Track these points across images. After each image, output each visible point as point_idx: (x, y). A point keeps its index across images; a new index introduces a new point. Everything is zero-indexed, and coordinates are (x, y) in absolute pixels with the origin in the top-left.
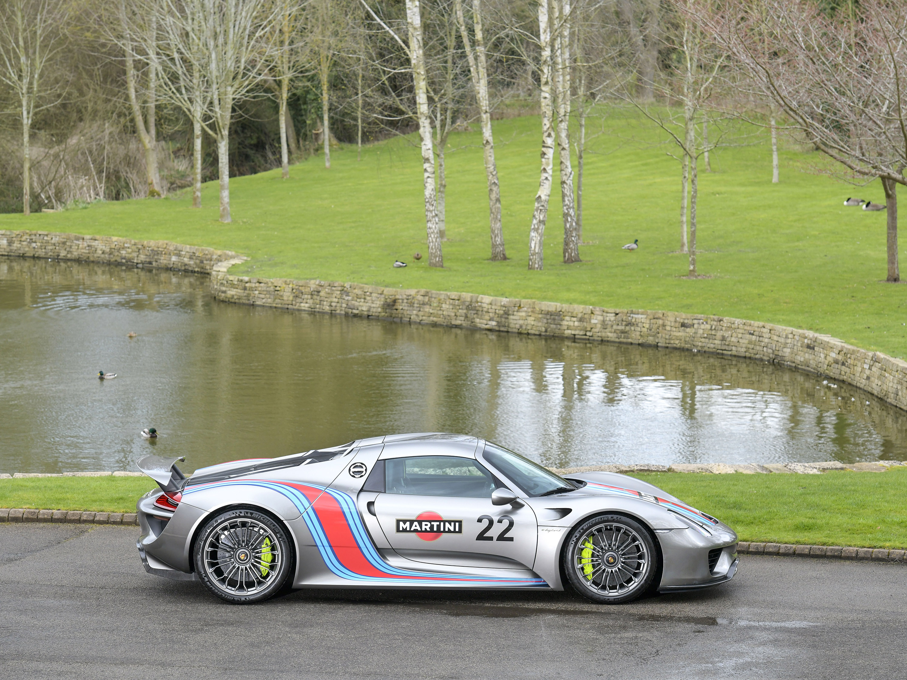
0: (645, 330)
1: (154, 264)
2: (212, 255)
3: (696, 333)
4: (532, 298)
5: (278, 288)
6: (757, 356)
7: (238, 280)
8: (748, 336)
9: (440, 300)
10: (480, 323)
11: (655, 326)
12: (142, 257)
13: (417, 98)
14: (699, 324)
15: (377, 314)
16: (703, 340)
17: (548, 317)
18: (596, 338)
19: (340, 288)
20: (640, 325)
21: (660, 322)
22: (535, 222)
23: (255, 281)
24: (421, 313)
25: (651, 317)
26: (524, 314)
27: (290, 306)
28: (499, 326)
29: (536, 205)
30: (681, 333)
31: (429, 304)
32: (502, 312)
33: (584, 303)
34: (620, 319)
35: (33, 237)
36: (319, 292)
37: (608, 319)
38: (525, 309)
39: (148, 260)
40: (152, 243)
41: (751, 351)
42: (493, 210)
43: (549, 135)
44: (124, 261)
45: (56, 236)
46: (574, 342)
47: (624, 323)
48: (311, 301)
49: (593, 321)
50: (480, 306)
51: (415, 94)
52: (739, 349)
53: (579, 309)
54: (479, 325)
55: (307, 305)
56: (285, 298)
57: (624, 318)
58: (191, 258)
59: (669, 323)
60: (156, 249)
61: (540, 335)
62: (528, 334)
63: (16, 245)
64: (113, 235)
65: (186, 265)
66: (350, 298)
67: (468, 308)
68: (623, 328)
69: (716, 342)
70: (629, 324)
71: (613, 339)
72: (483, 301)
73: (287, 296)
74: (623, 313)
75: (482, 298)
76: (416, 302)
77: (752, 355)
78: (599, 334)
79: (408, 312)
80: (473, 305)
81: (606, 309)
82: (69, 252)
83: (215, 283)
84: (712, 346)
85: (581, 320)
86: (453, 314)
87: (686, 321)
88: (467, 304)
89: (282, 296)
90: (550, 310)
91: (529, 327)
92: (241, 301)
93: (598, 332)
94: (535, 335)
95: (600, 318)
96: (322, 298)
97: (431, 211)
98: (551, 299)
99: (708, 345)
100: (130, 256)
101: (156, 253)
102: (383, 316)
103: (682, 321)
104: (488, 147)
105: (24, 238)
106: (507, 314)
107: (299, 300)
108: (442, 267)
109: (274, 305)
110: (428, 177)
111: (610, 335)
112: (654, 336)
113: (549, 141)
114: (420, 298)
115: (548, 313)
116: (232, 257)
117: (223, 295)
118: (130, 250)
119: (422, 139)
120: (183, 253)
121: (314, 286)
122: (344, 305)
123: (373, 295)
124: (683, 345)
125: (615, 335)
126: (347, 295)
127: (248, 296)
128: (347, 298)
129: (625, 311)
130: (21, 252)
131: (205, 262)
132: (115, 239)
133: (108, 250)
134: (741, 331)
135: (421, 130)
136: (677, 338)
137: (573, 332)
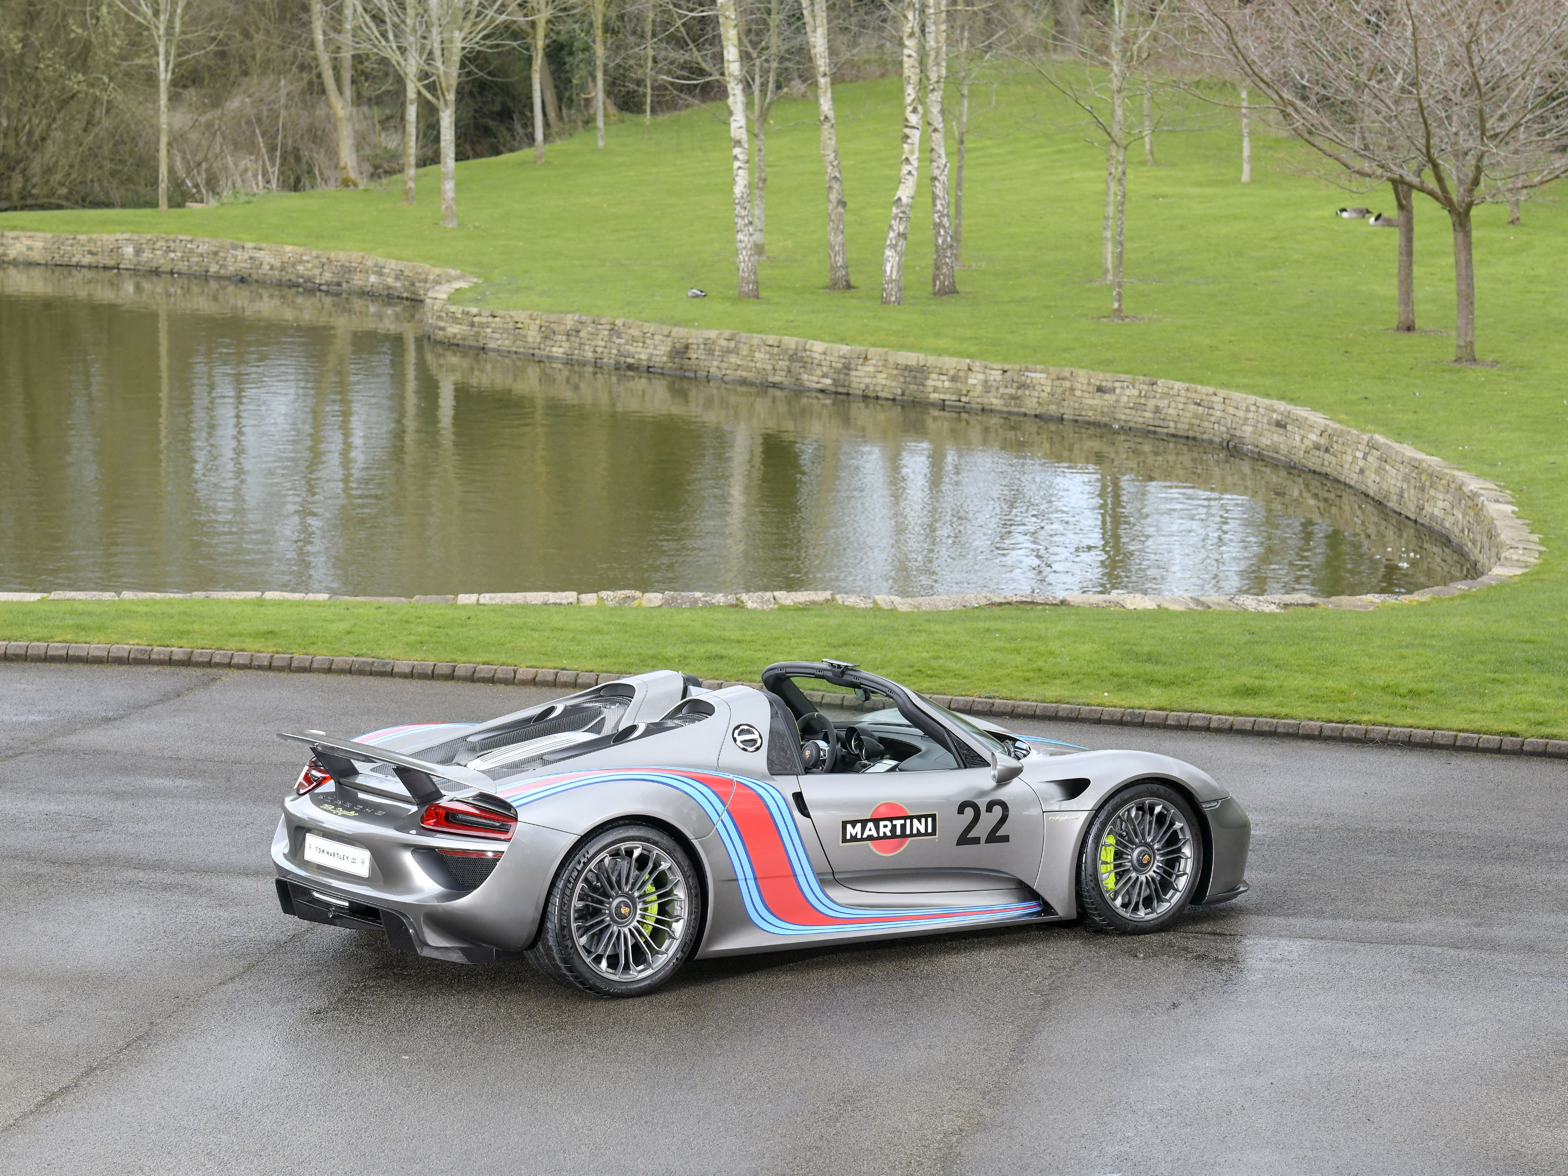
0: (1045, 395)
1: (344, 285)
2: (428, 275)
3: (1117, 401)
4: (883, 346)
5: (519, 325)
6: (1205, 437)
7: (463, 313)
8: (1192, 407)
9: (752, 346)
10: (811, 380)
11: (1060, 390)
12: (328, 276)
13: (725, 53)
14: (1122, 388)
15: (661, 365)
16: (1128, 411)
17: (907, 374)
18: (974, 406)
19: (608, 327)
20: (1038, 387)
21: (1067, 384)
22: (892, 235)
23: (487, 314)
24: (724, 365)
25: (1054, 376)
26: (871, 369)
27: (536, 351)
28: (836, 386)
29: (894, 210)
30: (1096, 401)
31: (736, 351)
32: (840, 365)
33: (959, 354)
34: (1009, 379)
35: (172, 244)
36: (578, 331)
37: (992, 378)
38: (874, 362)
39: (335, 280)
40: (342, 256)
41: (1196, 428)
42: (833, 217)
43: (915, 111)
44: (301, 280)
45: (204, 243)
46: (943, 410)
47: (1015, 385)
48: (566, 345)
49: (971, 381)
50: (809, 356)
51: (722, 47)
52: (1179, 425)
53: (951, 363)
54: (807, 383)
55: (561, 350)
56: (530, 339)
57: (1015, 379)
58: (397, 278)
59: (1079, 386)
60: (347, 264)
61: (894, 400)
62: (877, 398)
63: (146, 255)
64: (287, 243)
65: (389, 288)
66: (623, 341)
67: (792, 359)
68: (1013, 391)
69: (1147, 414)
70: (1022, 386)
71: (998, 408)
72: (814, 349)
73: (533, 336)
74: (1013, 370)
75: (812, 345)
76: (717, 348)
77: (1198, 435)
78: (979, 400)
79: (706, 363)
80: (799, 354)
81: (989, 364)
82: (221, 266)
83: (430, 315)
84: (1141, 420)
85: (954, 379)
86: (770, 367)
87: (1104, 384)
88: (791, 352)
89: (525, 336)
90: (909, 363)
91: (879, 388)
92: (467, 343)
93: (977, 397)
94: (887, 399)
95: (981, 377)
96: (583, 341)
97: (743, 217)
98: (911, 348)
99: (1136, 419)
100: (310, 273)
101: (348, 270)
102: (670, 368)
103: (1098, 383)
104: (827, 126)
105: (158, 245)
106: (847, 368)
107: (549, 343)
108: (757, 297)
109: (514, 349)
110: (740, 168)
111: (995, 401)
112: (1057, 404)
113: (914, 119)
114: (724, 343)
115: (906, 368)
116: (458, 278)
117: (441, 333)
118: (310, 265)
119: (731, 113)
120: (386, 271)
121: (572, 323)
122: (614, 351)
123: (657, 337)
124: (1099, 418)
125: (1002, 402)
126: (618, 337)
127: (477, 334)
128: (618, 341)
129: (1017, 367)
130: (154, 264)
131: (417, 284)
132: (288, 248)
133: (278, 265)
134: (1183, 400)
135: (731, 100)
136: (1091, 408)
137: (942, 397)
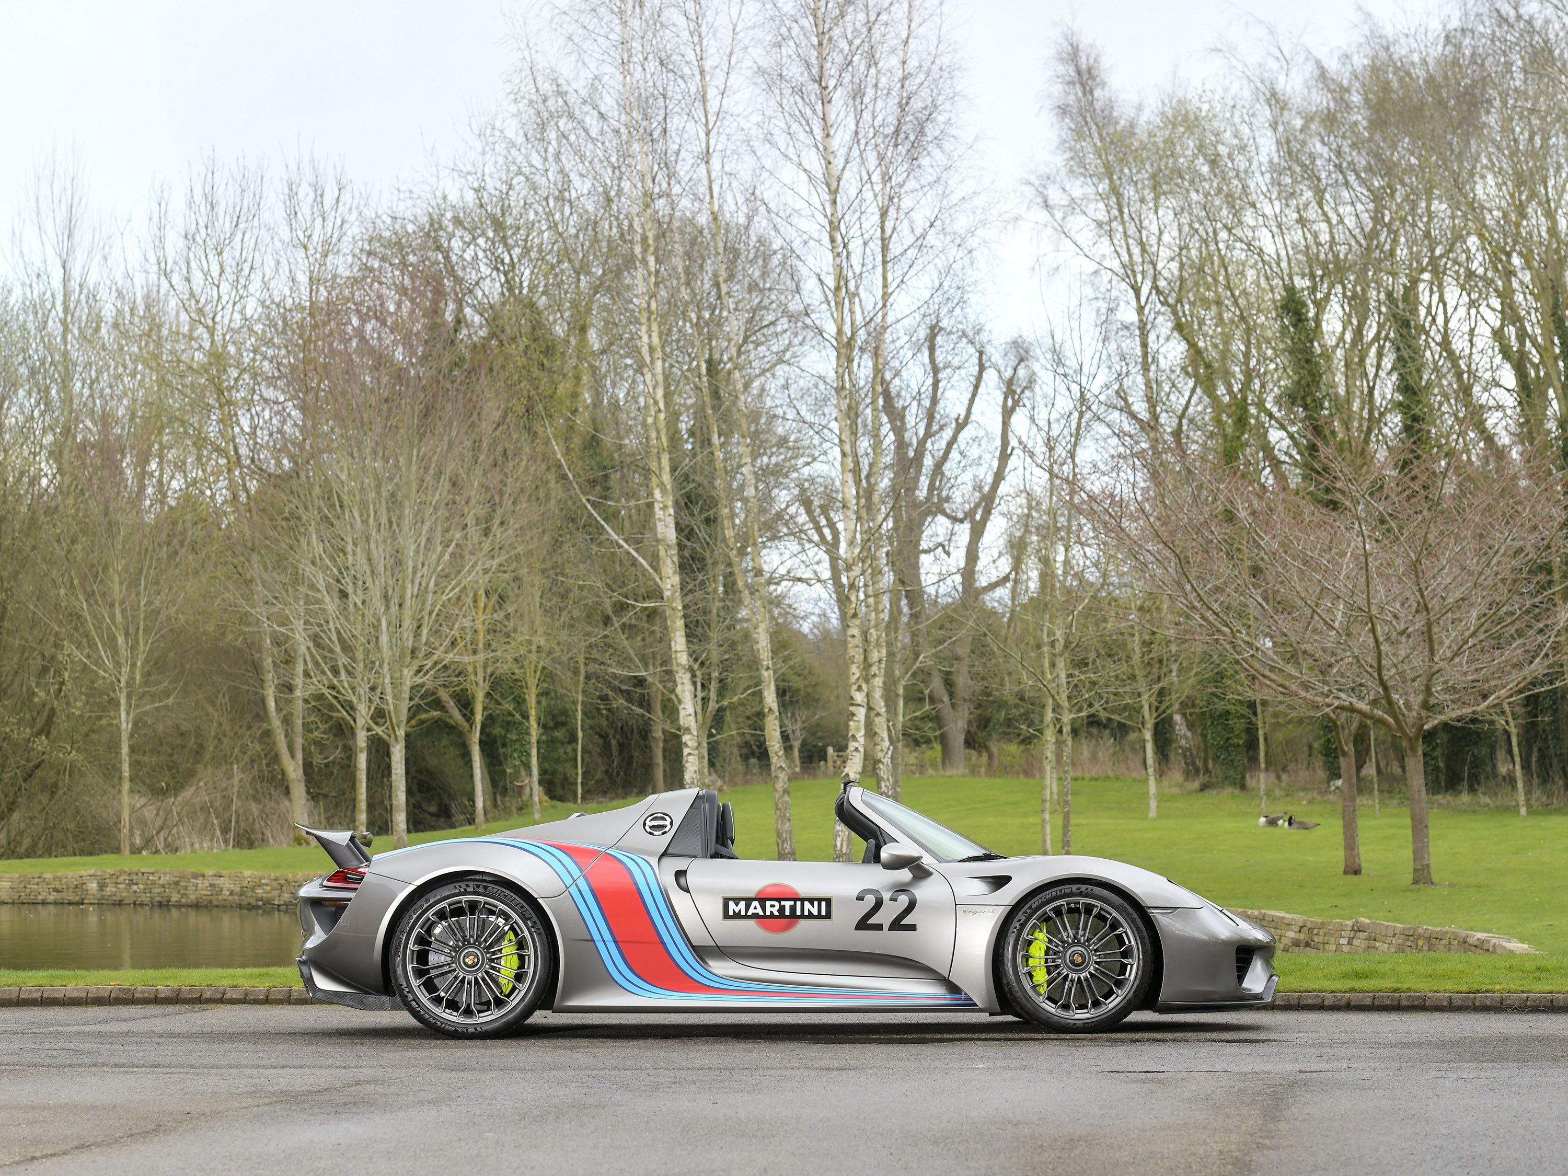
13: (673, 643)
35: (134, 877)
42: (780, 806)
43: (859, 689)
44: (260, 903)
45: (165, 873)
51: (669, 638)
63: (110, 889)
82: (183, 895)
100: (269, 895)
104: (772, 716)
105: (121, 879)
110: (690, 754)
113: (859, 697)
118: (268, 888)
119: (679, 702)
130: (117, 897)
132: (247, 874)
133: (238, 890)
135: (678, 690)
